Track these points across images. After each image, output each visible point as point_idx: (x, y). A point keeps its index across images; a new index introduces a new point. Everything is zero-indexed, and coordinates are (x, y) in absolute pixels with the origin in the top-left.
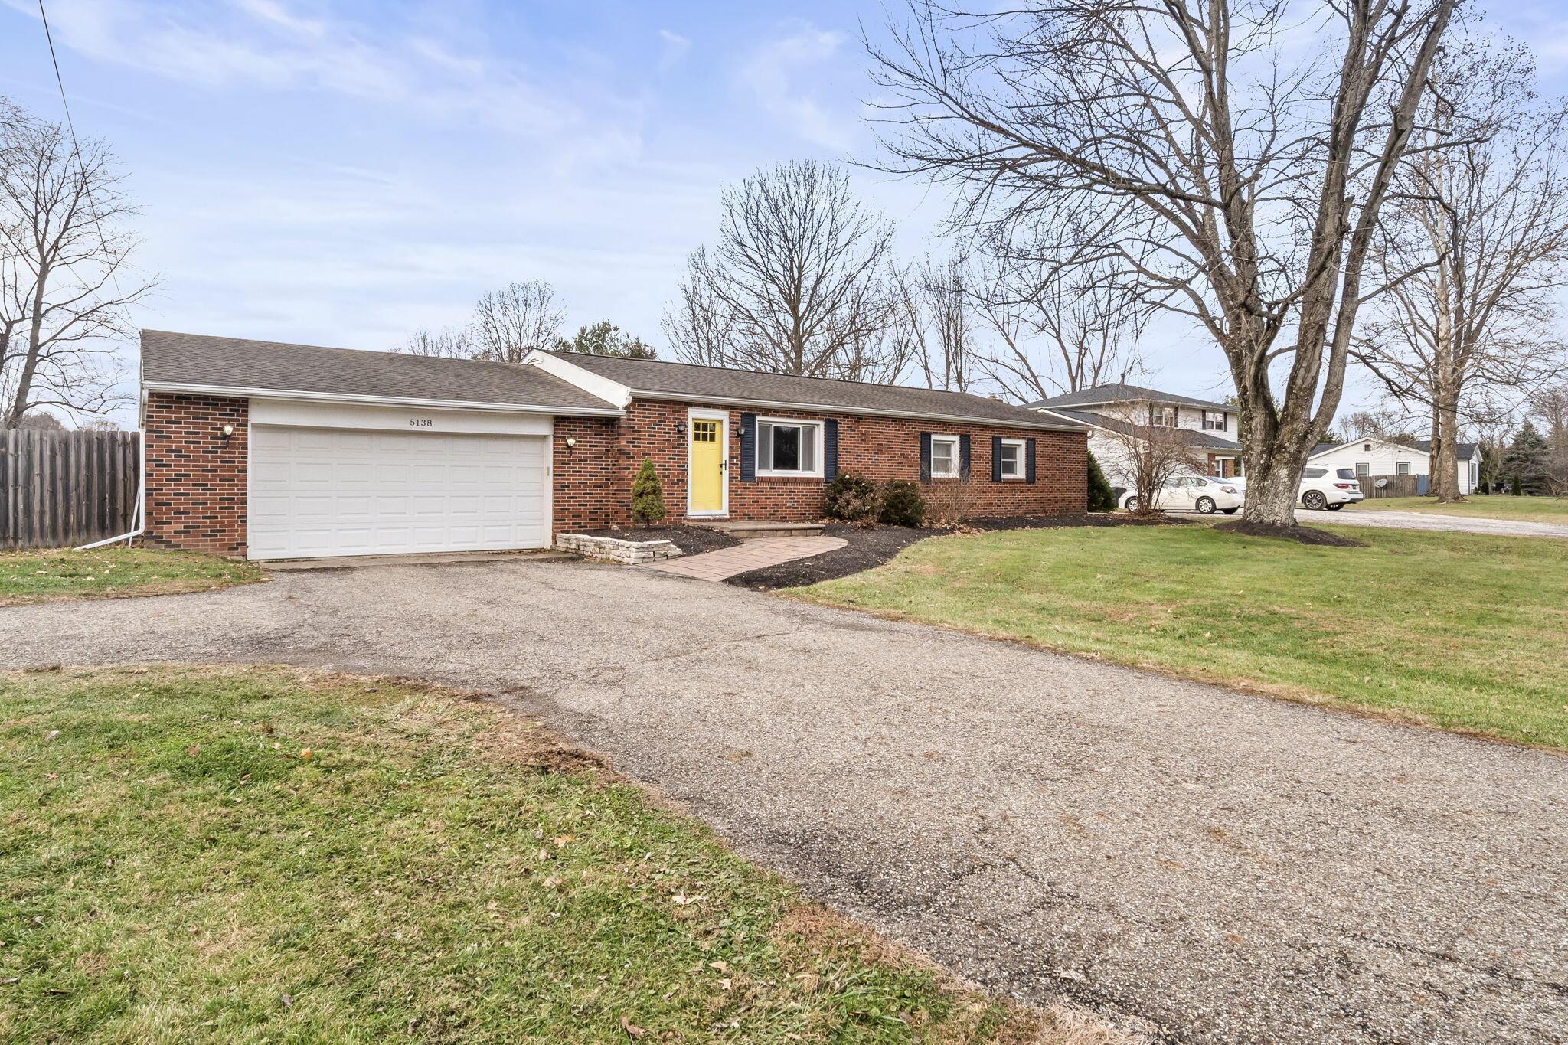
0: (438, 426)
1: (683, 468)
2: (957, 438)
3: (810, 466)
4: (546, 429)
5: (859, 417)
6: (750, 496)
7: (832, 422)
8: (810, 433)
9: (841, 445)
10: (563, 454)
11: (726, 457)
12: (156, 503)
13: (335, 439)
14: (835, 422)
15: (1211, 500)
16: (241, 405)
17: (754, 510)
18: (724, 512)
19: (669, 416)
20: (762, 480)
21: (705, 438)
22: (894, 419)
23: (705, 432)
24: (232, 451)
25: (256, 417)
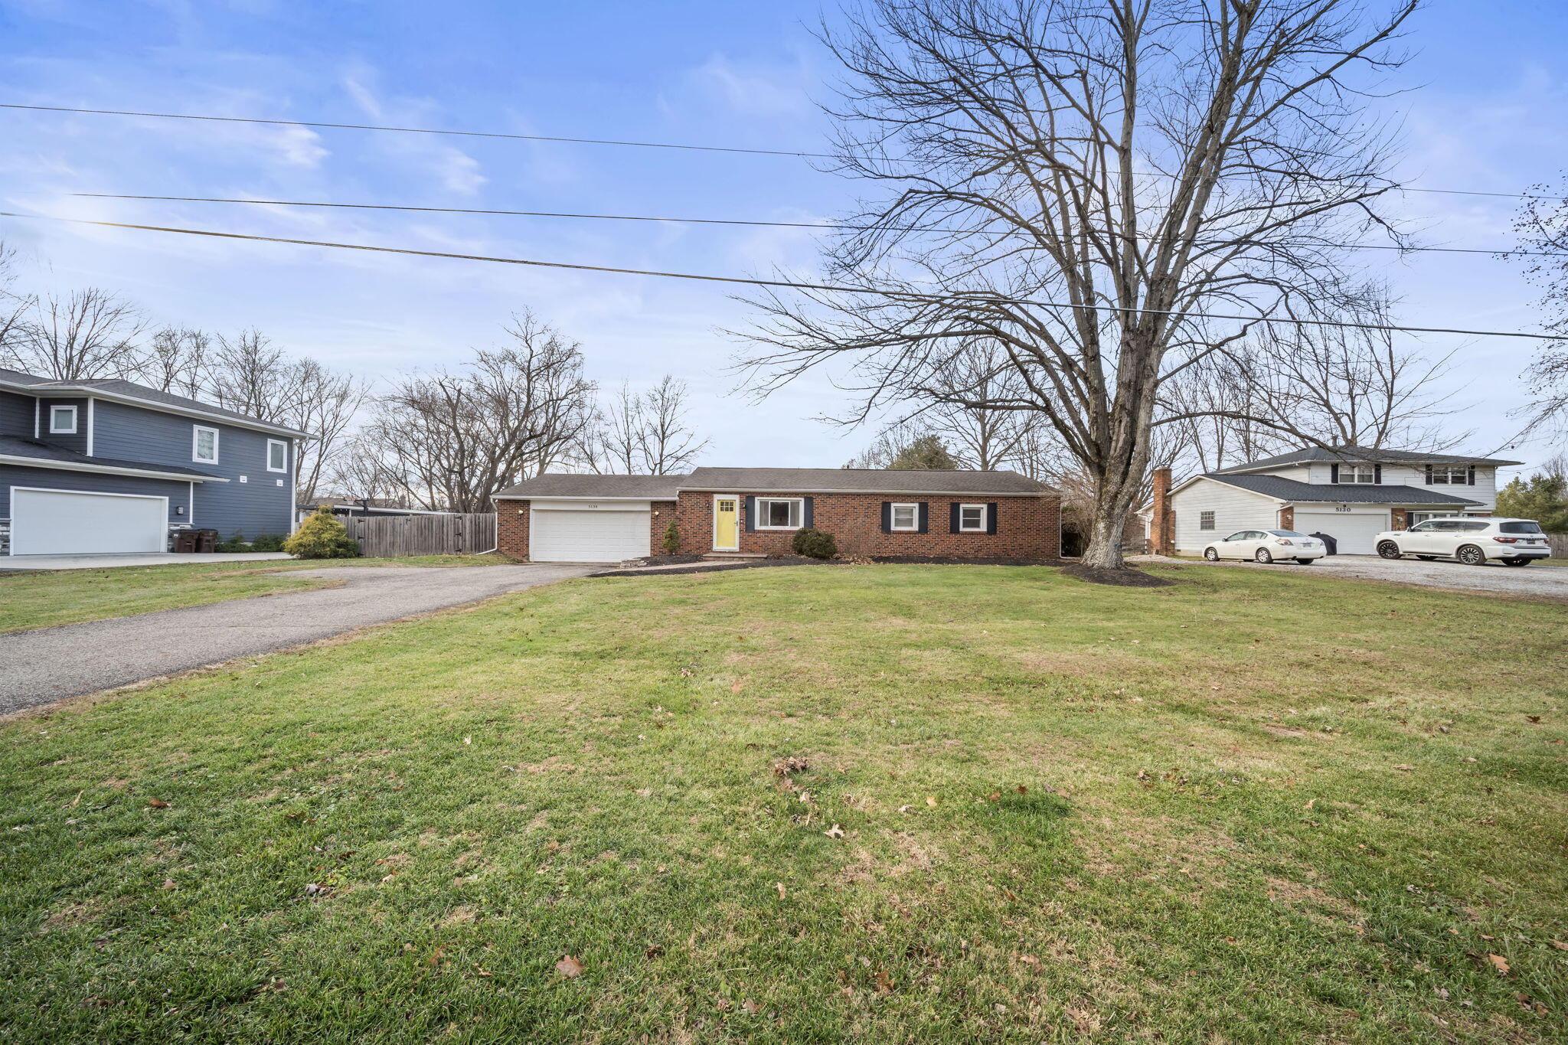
0: (600, 508)
1: (711, 525)
2: (917, 505)
3: (795, 523)
4: (648, 508)
5: (830, 495)
6: (752, 540)
7: (809, 499)
8: (796, 505)
9: (816, 511)
10: (655, 519)
11: (738, 519)
12: (500, 539)
13: (564, 514)
14: (812, 499)
15: (1268, 552)
16: (527, 503)
17: (756, 548)
18: (736, 548)
19: (702, 500)
20: (759, 532)
21: (727, 510)
22: (859, 495)
23: (727, 507)
24: (524, 520)
25: (533, 507)
